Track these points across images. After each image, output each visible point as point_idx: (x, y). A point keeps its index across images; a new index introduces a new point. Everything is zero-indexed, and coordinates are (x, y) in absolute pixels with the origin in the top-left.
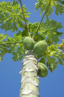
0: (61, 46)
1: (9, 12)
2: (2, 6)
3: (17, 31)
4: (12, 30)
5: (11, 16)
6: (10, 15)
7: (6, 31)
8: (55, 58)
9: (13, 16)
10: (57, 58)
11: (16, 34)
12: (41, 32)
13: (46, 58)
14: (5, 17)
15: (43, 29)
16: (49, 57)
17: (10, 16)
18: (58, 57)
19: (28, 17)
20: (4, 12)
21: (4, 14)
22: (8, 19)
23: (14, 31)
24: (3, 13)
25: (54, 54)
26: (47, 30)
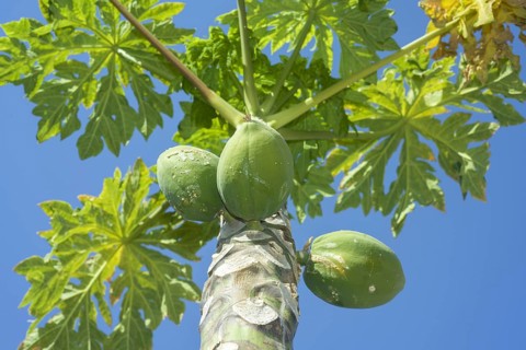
0: (437, 40)
1: (76, 52)
2: (17, 51)
3: (170, 114)
4: (144, 129)
5: (100, 58)
6: (91, 62)
7: (116, 151)
8: (468, 107)
9: (106, 54)
10: (475, 102)
11: (177, 133)
12: (288, 40)
13: (421, 139)
14: (70, 86)
15: (290, 18)
16: (433, 121)
17: (96, 67)
18: (472, 95)
19: (177, 11)
20: (56, 67)
21: (60, 76)
22: (95, 87)
23: (160, 123)
24: (50, 76)
25: (447, 91)
26: (308, 13)
